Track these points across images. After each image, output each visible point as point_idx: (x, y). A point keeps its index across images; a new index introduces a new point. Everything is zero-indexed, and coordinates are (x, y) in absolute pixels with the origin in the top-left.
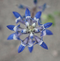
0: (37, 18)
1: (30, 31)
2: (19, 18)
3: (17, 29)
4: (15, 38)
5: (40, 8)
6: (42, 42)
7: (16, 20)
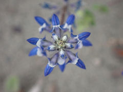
0: (69, 24)
1: (59, 47)
2: (44, 26)
3: (42, 43)
4: (39, 53)
5: (72, 6)
6: (77, 59)
7: (40, 29)
